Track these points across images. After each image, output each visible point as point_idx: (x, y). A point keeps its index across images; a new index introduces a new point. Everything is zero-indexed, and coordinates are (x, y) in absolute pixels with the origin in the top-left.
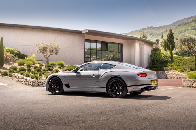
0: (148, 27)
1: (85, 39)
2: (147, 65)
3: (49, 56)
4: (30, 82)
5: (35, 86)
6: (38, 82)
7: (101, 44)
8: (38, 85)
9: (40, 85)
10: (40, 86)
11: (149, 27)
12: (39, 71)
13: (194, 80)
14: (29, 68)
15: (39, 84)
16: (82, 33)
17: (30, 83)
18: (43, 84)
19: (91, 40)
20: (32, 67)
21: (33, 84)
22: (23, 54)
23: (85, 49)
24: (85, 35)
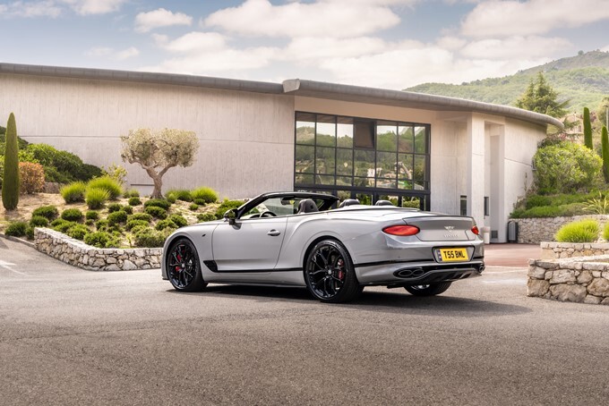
0: (581, 53)
1: (296, 112)
2: (519, 198)
3: (165, 170)
4: (82, 254)
5: (96, 268)
6: (104, 256)
7: (352, 126)
8: (103, 264)
9: (109, 264)
10: (110, 267)
11: (585, 52)
12: (122, 219)
13: (574, 244)
14: (92, 211)
15: (108, 261)
16: (285, 91)
17: (80, 260)
18: (121, 262)
19: (316, 114)
20: (103, 207)
21: (91, 261)
22: (92, 166)
23: (295, 144)
24: (296, 97)
